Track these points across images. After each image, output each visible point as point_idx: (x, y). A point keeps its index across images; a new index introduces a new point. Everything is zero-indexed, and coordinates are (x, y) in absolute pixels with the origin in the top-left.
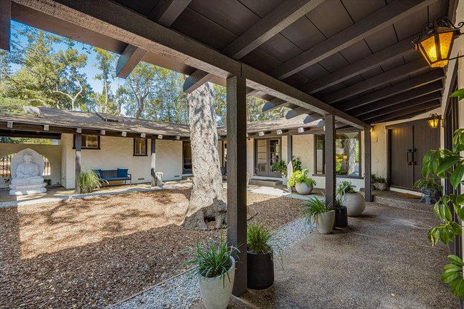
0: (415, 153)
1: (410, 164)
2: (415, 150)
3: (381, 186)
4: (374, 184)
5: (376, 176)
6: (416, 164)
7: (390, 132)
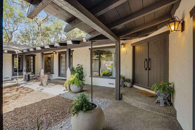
0: (149, 62)
1: (146, 69)
2: (150, 59)
3: (128, 85)
4: (124, 83)
5: (125, 78)
6: (150, 69)
7: (134, 48)
